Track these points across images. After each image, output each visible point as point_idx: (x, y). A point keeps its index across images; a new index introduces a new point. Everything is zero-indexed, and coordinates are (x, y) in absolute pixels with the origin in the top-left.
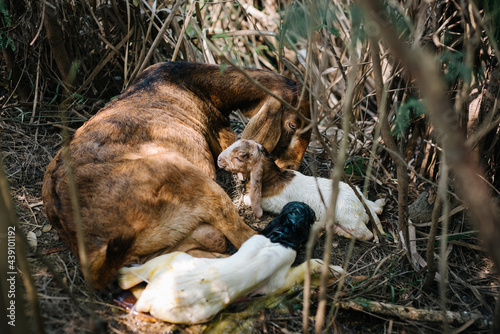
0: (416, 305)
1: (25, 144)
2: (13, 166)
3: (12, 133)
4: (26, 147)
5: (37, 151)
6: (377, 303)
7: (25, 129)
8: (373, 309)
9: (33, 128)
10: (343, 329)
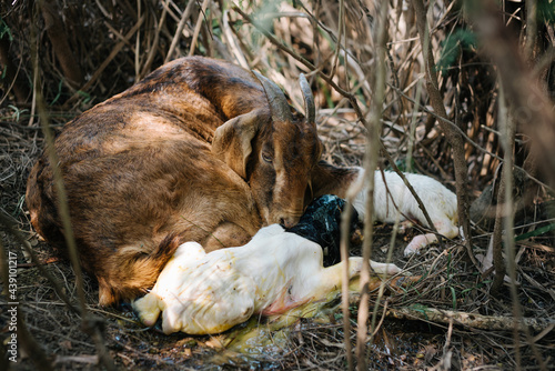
0: (482, 311)
1: (21, 147)
2: (6, 170)
3: (7, 136)
4: (23, 151)
5: (35, 155)
6: (435, 310)
7: (22, 132)
8: (431, 316)
9: (32, 132)
10: (395, 341)
